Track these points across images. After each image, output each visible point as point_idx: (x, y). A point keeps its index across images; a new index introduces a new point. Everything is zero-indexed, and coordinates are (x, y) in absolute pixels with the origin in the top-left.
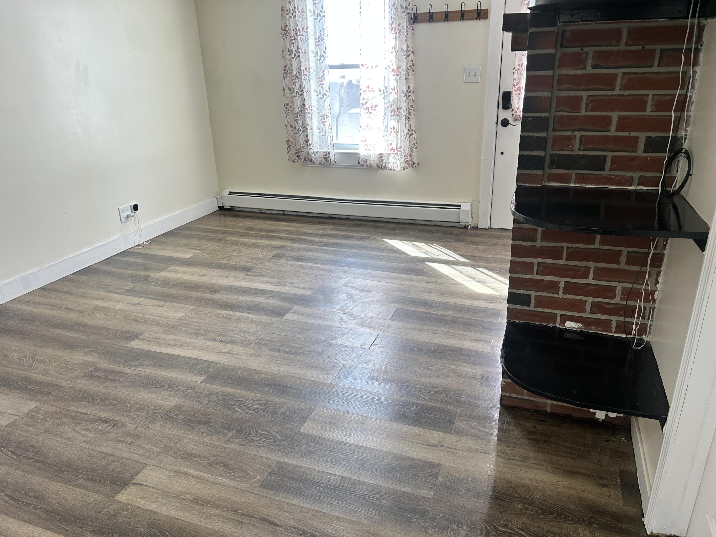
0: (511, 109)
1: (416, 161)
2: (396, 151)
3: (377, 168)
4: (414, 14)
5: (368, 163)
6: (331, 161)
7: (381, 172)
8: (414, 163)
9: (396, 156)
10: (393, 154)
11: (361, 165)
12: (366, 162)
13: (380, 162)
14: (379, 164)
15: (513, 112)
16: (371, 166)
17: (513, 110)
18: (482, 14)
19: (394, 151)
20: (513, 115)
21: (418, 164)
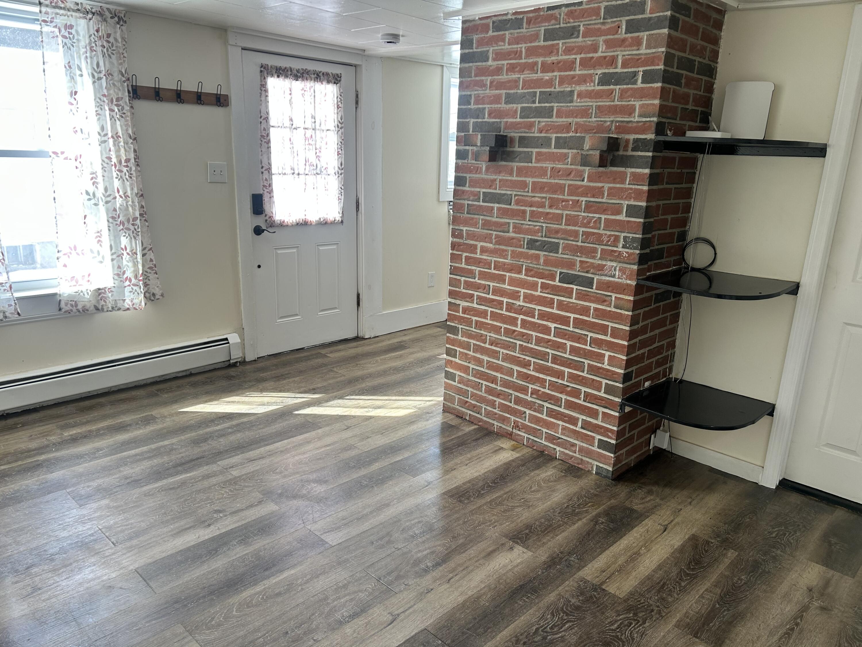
0: (264, 215)
1: (158, 292)
2: (134, 281)
3: (95, 311)
4: (132, 86)
5: (80, 307)
6: (7, 314)
7: (100, 317)
8: (154, 295)
9: (135, 288)
10: (129, 286)
11: (65, 312)
12: (76, 305)
13: (98, 302)
14: (97, 305)
15: (267, 218)
16: (85, 310)
17: (266, 216)
18: (222, 100)
19: (130, 280)
20: (266, 221)
21: (162, 295)
